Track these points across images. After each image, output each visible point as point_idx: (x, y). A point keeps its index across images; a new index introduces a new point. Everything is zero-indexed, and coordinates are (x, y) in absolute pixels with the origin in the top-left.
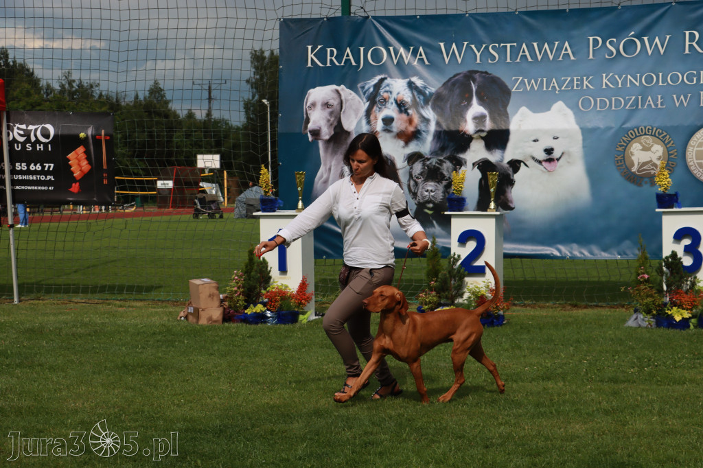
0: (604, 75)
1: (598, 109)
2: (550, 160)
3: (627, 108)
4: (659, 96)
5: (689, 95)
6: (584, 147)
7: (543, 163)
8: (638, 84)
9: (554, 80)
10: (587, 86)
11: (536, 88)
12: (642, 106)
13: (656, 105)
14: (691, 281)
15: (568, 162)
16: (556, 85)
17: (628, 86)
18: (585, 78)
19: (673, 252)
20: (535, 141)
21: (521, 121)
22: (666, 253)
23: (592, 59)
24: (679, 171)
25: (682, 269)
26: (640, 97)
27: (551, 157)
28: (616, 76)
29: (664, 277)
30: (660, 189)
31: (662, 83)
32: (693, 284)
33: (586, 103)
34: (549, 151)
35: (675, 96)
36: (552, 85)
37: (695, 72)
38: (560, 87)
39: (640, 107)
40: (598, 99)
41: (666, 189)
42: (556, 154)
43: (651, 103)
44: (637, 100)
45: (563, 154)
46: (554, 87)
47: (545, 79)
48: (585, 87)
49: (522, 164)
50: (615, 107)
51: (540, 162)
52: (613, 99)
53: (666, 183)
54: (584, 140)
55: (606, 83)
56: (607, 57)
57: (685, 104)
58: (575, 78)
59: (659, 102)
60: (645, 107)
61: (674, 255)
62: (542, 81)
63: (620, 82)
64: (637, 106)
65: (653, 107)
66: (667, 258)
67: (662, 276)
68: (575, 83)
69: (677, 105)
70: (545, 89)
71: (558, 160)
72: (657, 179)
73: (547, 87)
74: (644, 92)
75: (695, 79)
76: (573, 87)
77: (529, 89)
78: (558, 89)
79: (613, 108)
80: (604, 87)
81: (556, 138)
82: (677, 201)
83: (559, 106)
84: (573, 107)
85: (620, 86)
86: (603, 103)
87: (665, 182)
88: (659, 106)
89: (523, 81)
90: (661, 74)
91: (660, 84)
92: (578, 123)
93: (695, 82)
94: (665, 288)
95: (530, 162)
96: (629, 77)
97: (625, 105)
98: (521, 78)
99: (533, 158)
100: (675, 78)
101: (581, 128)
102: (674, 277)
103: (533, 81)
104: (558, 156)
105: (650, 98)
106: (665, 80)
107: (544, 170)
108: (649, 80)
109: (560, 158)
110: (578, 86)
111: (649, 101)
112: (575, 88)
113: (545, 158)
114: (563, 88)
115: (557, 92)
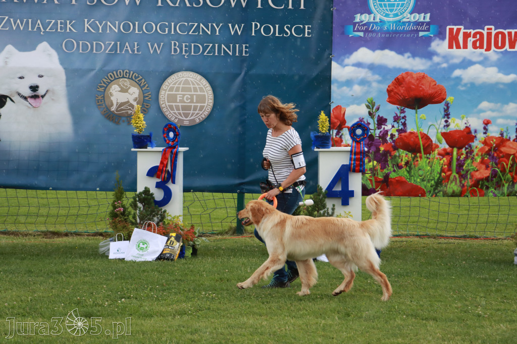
0: (86, 20)
1: (81, 51)
2: (35, 97)
3: (107, 52)
4: (136, 43)
5: (162, 44)
6: (67, 86)
7: (29, 99)
8: (116, 31)
9: (39, 21)
10: (70, 28)
11: (22, 28)
12: (120, 51)
13: (133, 51)
14: (161, 215)
15: (53, 99)
16: (41, 26)
17: (108, 32)
18: (68, 22)
19: (146, 188)
20: (20, 78)
21: (7, 58)
22: (140, 189)
23: (74, 5)
24: (153, 112)
25: (153, 204)
26: (118, 43)
27: (36, 93)
28: (97, 22)
29: (138, 211)
30: (135, 131)
31: (138, 31)
32: (163, 217)
33: (69, 45)
34: (34, 88)
35: (149, 44)
36: (37, 26)
37: (167, 23)
38: (45, 29)
39: (118, 52)
40: (81, 42)
41: (141, 131)
42: (41, 92)
43: (129, 48)
44: (116, 45)
45: (47, 91)
46: (39, 28)
47: (30, 20)
48: (68, 30)
49: (8, 99)
50: (96, 51)
51: (25, 98)
52: (95, 43)
53: (141, 125)
54: (67, 80)
55: (87, 27)
56: (88, 3)
57: (159, 52)
58: (59, 21)
59: (136, 49)
60: (123, 52)
61: (147, 191)
62: (27, 22)
63: (100, 27)
64: (117, 51)
65: (130, 52)
66: (140, 193)
67: (136, 210)
68: (59, 26)
69: (152, 52)
70: (30, 29)
71: (43, 97)
72: (133, 121)
73: (33, 28)
74: (122, 38)
75: (167, 29)
76: (57, 29)
77: (14, 28)
78: (42, 30)
79: (94, 52)
80: (86, 31)
81: (41, 76)
82: (150, 141)
83: (44, 46)
84: (57, 47)
85: (100, 31)
86: (85, 47)
87: (140, 123)
88: (136, 52)
89: (9, 20)
90: (137, 23)
91: (137, 32)
92: (62, 63)
93: (167, 32)
94: (138, 221)
95: (16, 98)
96: (109, 23)
97: (105, 49)
98: (7, 17)
99: (19, 94)
100: (149, 28)
101: (65, 69)
102: (146, 211)
103: (18, 21)
104: (43, 94)
105: (127, 44)
106: (140, 29)
107: (30, 105)
108: (127, 27)
109: (45, 95)
110: (61, 28)
111: (127, 47)
112: (59, 30)
113: (31, 95)
114: (47, 30)
115: (42, 33)
